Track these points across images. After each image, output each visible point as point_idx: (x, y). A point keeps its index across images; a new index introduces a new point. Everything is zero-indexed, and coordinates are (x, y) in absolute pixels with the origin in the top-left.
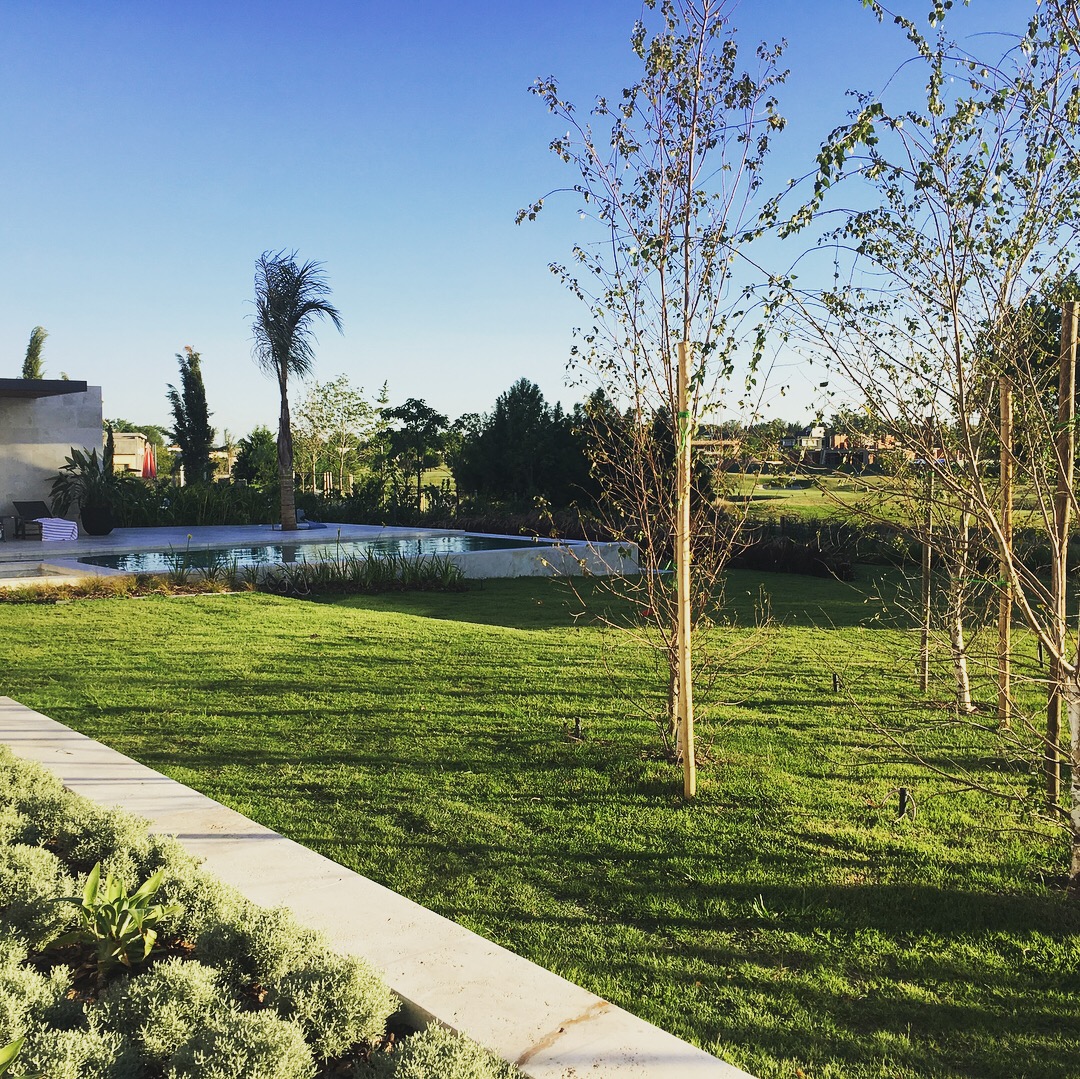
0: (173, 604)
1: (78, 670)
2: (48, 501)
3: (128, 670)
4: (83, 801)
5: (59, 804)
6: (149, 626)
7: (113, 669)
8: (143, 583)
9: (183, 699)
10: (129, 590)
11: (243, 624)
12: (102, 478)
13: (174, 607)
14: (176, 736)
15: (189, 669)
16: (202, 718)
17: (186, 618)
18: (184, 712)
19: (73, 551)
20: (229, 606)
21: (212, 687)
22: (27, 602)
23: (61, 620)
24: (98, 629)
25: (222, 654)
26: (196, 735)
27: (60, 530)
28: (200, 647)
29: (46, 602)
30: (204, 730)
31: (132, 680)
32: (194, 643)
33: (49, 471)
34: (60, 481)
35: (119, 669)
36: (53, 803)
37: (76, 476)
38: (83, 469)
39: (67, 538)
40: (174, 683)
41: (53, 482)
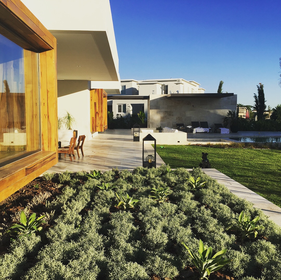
0: (254, 151)
1: (231, 165)
2: (223, 124)
3: (243, 166)
4: (235, 196)
5: (230, 196)
6: (248, 156)
7: (239, 166)
8: (246, 145)
9: (259, 175)
10: (243, 146)
11: (275, 158)
12: (236, 118)
13: (255, 152)
14: (257, 185)
15: (260, 168)
16: (264, 181)
17: (258, 155)
18: (259, 179)
19: (228, 136)
20: (270, 153)
21: (267, 173)
22: (218, 148)
23: (226, 153)
24: (235, 155)
25: (269, 165)
26: (263, 185)
27: (225, 131)
28: (263, 163)
29: (222, 148)
30: (265, 184)
31: (244, 169)
32: (261, 161)
33: (223, 116)
34: (225, 119)
35: (241, 166)
36: (228, 195)
37: (230, 117)
38: (231, 116)
39: (227, 133)
40: (256, 171)
41: (224, 119)
